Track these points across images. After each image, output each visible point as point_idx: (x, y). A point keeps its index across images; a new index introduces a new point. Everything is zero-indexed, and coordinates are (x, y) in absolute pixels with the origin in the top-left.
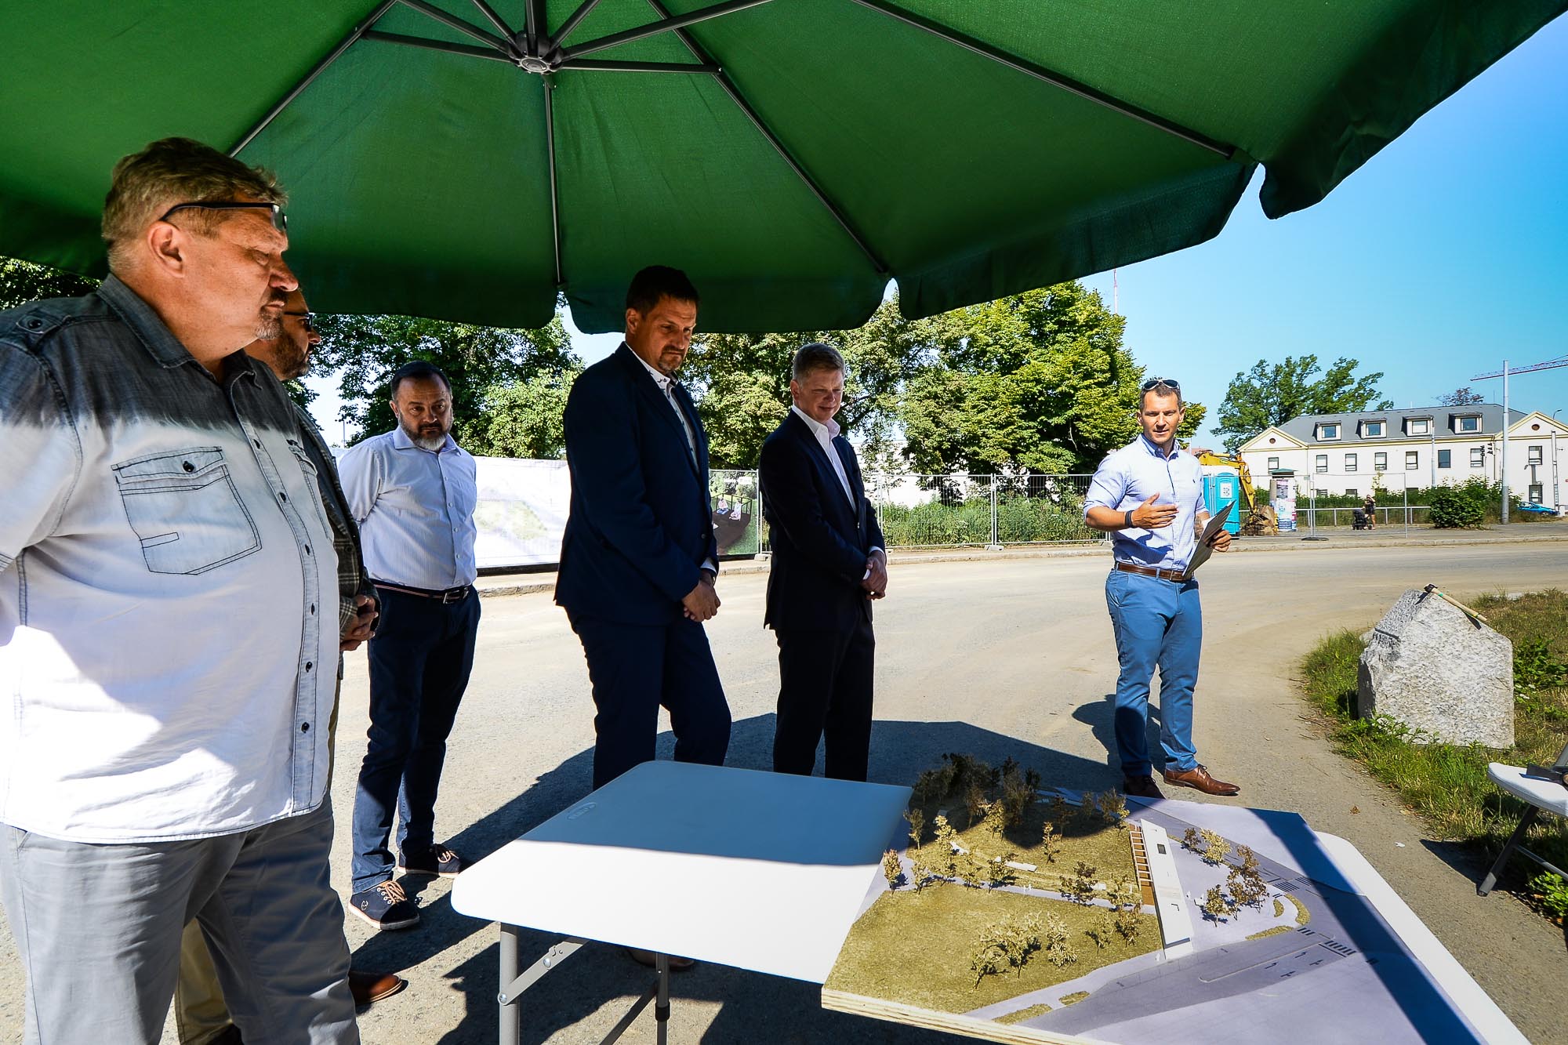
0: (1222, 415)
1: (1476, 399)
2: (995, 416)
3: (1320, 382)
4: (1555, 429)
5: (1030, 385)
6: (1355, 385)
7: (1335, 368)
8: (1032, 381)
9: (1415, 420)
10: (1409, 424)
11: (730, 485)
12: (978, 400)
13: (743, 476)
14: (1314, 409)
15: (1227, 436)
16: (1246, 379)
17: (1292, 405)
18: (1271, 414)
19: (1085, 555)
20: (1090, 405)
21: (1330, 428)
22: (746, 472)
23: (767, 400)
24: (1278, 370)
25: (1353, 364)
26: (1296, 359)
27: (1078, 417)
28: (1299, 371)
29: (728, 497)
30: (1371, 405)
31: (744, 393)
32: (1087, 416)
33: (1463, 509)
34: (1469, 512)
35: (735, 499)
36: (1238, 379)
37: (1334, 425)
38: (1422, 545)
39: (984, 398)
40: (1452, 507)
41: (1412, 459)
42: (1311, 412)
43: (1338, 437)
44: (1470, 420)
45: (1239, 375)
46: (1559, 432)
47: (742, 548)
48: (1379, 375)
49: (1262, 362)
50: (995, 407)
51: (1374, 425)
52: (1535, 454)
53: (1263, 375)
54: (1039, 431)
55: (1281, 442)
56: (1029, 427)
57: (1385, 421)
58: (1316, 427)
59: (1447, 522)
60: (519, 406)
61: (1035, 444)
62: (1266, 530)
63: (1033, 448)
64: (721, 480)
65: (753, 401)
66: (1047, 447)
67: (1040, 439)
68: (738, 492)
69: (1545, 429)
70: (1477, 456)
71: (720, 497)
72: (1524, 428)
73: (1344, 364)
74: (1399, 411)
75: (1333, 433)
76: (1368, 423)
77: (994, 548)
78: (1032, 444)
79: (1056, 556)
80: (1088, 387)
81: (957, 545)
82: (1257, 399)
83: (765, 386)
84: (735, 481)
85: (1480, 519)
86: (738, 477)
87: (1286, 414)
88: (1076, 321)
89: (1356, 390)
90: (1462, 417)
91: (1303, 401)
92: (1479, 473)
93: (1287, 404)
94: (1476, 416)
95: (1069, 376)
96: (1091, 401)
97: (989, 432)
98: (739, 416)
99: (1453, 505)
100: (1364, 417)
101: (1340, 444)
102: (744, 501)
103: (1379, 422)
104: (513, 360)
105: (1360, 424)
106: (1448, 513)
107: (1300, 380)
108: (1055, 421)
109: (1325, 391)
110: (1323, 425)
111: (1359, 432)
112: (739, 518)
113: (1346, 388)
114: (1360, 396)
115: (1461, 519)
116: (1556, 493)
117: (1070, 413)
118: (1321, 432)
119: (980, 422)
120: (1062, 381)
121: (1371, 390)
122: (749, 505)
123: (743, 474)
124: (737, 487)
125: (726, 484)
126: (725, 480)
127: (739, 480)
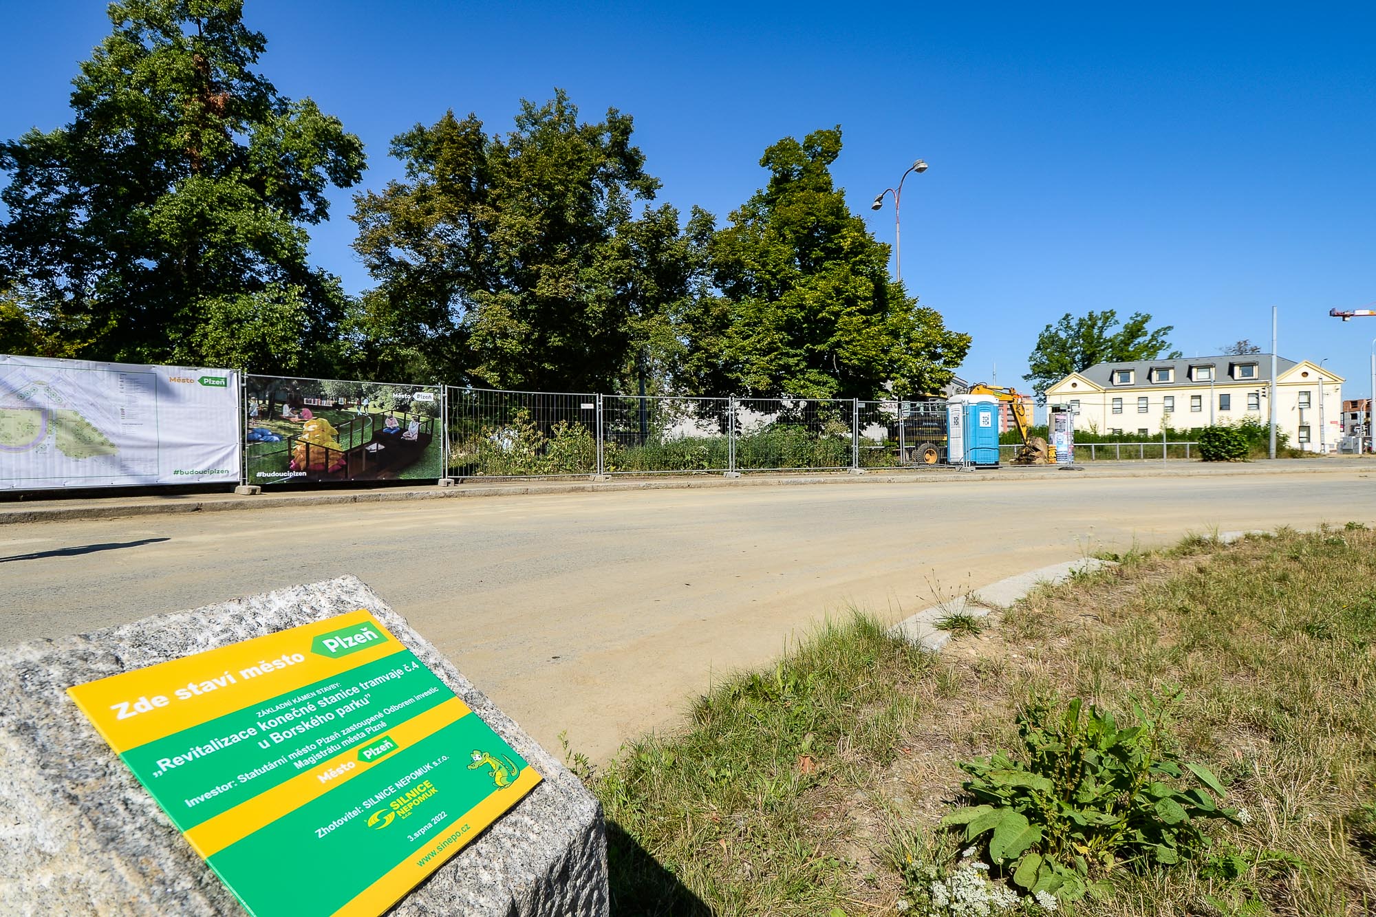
0: (1033, 363)
1: (1254, 350)
2: (759, 342)
3: (1118, 335)
4: (1323, 376)
5: (793, 311)
6: (1148, 337)
7: (1132, 321)
8: (796, 307)
9: (1199, 367)
10: (1194, 371)
11: (401, 402)
12: (744, 326)
14: (1112, 357)
15: (1037, 381)
16: (1054, 331)
17: (1093, 354)
18: (1075, 362)
19: (819, 482)
20: (849, 331)
21: (1125, 373)
22: (425, 387)
24: (1081, 323)
25: (1147, 319)
26: (1097, 313)
27: (838, 344)
28: (1100, 324)
29: (397, 415)
30: (1162, 355)
32: (847, 343)
33: (1229, 442)
34: (1234, 446)
35: (409, 416)
36: (1047, 330)
37: (1128, 371)
38: (1177, 475)
39: (748, 324)
40: (1219, 441)
41: (1196, 402)
42: (1110, 360)
43: (1132, 382)
44: (1248, 367)
45: (1048, 327)
46: (1325, 379)
47: (419, 472)
48: (1170, 328)
49: (1067, 316)
50: (759, 333)
51: (1164, 371)
52: (1304, 399)
53: (1068, 327)
54: (805, 359)
55: (1082, 386)
56: (796, 355)
57: (1173, 368)
58: (1113, 373)
59: (1214, 455)
61: (802, 372)
62: (1037, 461)
63: (800, 376)
64: (389, 395)
66: (813, 374)
67: (807, 367)
68: (413, 409)
69: (1314, 376)
70: (1253, 400)
71: (388, 414)
72: (1294, 375)
73: (1139, 318)
74: (1186, 360)
75: (1127, 379)
76: (1158, 369)
77: (732, 475)
78: (798, 371)
79: (787, 483)
80: (849, 314)
81: (695, 472)
82: (1063, 348)
84: (409, 397)
85: (1245, 453)
86: (413, 392)
87: (1088, 361)
88: (842, 248)
89: (1150, 341)
90: (1241, 365)
91: (1103, 350)
92: (1254, 414)
93: (1088, 352)
94: (1252, 365)
95: (829, 302)
96: (851, 328)
97: (753, 358)
99: (1220, 439)
100: (1155, 364)
101: (1133, 388)
102: (423, 419)
103: (1167, 369)
105: (1151, 370)
106: (1215, 447)
107: (1101, 332)
108: (819, 347)
109: (1122, 342)
110: (1119, 371)
111: (1150, 377)
112: (416, 437)
113: (1141, 340)
114: (1153, 346)
115: (1228, 452)
116: (1322, 434)
117: (832, 340)
118: (1117, 378)
119: (743, 348)
120: (823, 307)
121: (1163, 342)
122: (430, 424)
123: (421, 390)
124: (412, 404)
125: (397, 399)
126: (395, 396)
127: (415, 396)
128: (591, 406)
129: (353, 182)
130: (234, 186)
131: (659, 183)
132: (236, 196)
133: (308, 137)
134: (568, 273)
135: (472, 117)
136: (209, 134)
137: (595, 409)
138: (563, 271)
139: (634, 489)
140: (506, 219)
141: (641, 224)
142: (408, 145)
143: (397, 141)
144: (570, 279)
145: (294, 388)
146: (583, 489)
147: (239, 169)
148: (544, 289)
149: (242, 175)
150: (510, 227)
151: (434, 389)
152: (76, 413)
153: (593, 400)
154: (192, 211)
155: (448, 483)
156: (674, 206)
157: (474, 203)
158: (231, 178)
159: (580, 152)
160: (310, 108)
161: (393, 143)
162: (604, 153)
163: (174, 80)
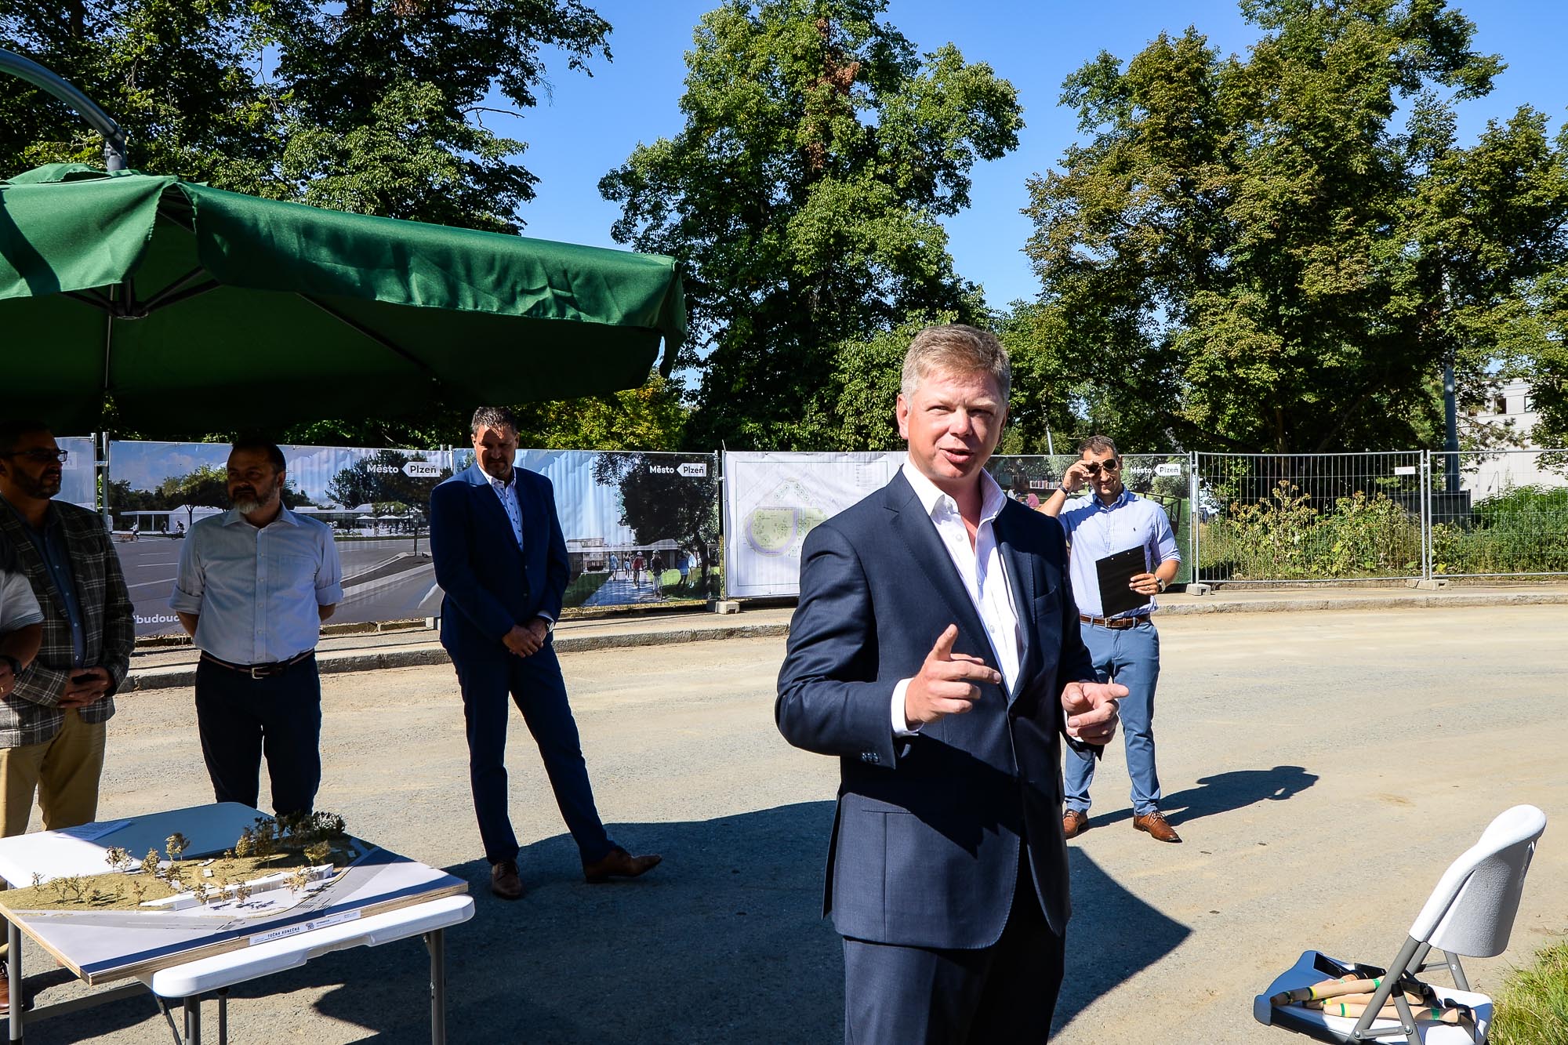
11: (1140, 478)
13: (1164, 462)
22: (1169, 456)
23: (1247, 332)
31: (1213, 323)
60: (879, 366)
65: (1224, 336)
68: (1155, 487)
83: (1250, 311)
84: (1150, 471)
86: (1155, 464)
98: (1204, 361)
102: (1167, 501)
104: (883, 299)
122: (1176, 506)
123: (1164, 461)
124: (1154, 480)
125: (1135, 476)
126: (1133, 471)
127: (1157, 469)
128: (1410, 470)
129: (1005, 150)
130: (867, 187)
131: (1500, 63)
132: (872, 200)
133: (956, 101)
134: (1353, 252)
135: (1191, 32)
136: (841, 124)
137: (1418, 477)
138: (1346, 251)
139: (1497, 603)
140: (1251, 184)
141: (1479, 154)
142: (1085, 85)
143: (1070, 82)
144: (1359, 262)
145: (1019, 468)
146: (1411, 603)
147: (871, 162)
148: (1316, 283)
149: (876, 168)
150: (1261, 196)
151: (1181, 457)
152: (820, 511)
153: (1413, 461)
154: (828, 231)
155: (1203, 590)
156: (1538, 108)
157: (1198, 163)
158: (863, 175)
159: (1368, 57)
160: (952, 58)
161: (1065, 85)
162: (1397, 35)
163: (796, 58)
